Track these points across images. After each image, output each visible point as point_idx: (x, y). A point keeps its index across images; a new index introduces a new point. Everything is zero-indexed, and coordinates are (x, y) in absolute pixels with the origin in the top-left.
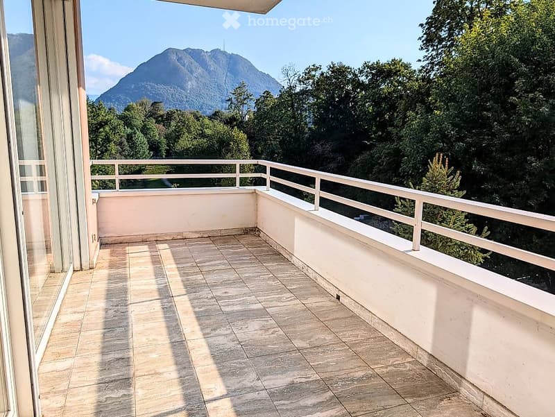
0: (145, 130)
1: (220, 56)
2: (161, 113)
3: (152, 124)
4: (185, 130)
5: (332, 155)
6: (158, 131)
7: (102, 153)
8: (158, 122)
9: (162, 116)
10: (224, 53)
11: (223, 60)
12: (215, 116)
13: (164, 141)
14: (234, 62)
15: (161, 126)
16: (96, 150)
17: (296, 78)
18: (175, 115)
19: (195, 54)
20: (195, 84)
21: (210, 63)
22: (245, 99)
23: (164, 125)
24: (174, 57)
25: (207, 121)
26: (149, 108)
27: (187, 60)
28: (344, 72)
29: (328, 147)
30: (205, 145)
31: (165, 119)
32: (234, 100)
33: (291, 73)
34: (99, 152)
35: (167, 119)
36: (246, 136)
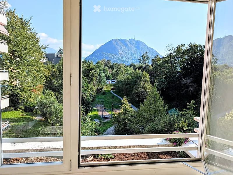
0: (104, 71)
1: (133, 42)
2: (110, 64)
3: (107, 69)
4: (120, 72)
5: (191, 84)
6: (109, 72)
7: (90, 81)
8: (109, 68)
9: (110, 66)
10: (134, 40)
11: (134, 43)
12: (131, 65)
13: (112, 76)
14: (138, 44)
15: (110, 70)
16: (88, 79)
17: (173, 50)
18: (116, 66)
19: (123, 41)
20: (122, 53)
21: (129, 44)
22: (146, 59)
23: (111, 69)
24: (114, 42)
25: (128, 68)
26: (105, 62)
27: (120, 43)
28: (197, 47)
29: (189, 80)
30: (130, 78)
31: (112, 67)
32: (142, 59)
33: (171, 48)
34: (89, 80)
35: (113, 67)
36: (149, 75)
